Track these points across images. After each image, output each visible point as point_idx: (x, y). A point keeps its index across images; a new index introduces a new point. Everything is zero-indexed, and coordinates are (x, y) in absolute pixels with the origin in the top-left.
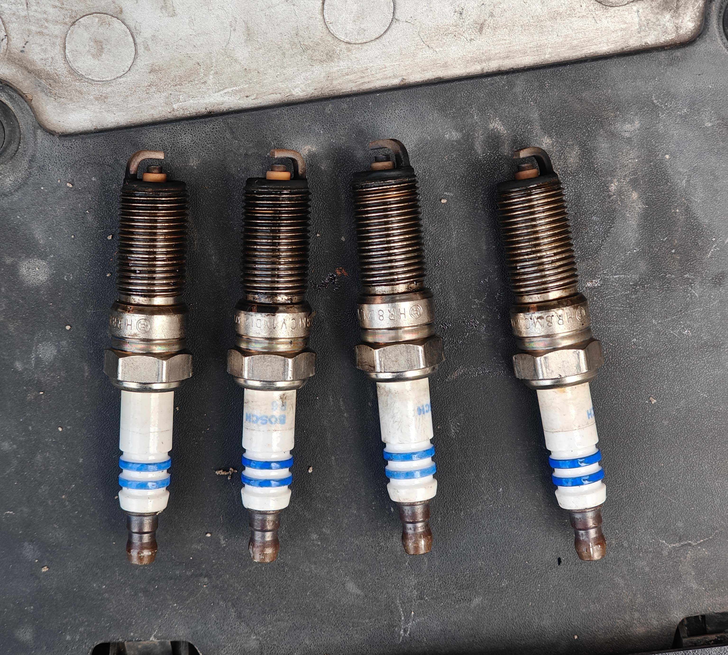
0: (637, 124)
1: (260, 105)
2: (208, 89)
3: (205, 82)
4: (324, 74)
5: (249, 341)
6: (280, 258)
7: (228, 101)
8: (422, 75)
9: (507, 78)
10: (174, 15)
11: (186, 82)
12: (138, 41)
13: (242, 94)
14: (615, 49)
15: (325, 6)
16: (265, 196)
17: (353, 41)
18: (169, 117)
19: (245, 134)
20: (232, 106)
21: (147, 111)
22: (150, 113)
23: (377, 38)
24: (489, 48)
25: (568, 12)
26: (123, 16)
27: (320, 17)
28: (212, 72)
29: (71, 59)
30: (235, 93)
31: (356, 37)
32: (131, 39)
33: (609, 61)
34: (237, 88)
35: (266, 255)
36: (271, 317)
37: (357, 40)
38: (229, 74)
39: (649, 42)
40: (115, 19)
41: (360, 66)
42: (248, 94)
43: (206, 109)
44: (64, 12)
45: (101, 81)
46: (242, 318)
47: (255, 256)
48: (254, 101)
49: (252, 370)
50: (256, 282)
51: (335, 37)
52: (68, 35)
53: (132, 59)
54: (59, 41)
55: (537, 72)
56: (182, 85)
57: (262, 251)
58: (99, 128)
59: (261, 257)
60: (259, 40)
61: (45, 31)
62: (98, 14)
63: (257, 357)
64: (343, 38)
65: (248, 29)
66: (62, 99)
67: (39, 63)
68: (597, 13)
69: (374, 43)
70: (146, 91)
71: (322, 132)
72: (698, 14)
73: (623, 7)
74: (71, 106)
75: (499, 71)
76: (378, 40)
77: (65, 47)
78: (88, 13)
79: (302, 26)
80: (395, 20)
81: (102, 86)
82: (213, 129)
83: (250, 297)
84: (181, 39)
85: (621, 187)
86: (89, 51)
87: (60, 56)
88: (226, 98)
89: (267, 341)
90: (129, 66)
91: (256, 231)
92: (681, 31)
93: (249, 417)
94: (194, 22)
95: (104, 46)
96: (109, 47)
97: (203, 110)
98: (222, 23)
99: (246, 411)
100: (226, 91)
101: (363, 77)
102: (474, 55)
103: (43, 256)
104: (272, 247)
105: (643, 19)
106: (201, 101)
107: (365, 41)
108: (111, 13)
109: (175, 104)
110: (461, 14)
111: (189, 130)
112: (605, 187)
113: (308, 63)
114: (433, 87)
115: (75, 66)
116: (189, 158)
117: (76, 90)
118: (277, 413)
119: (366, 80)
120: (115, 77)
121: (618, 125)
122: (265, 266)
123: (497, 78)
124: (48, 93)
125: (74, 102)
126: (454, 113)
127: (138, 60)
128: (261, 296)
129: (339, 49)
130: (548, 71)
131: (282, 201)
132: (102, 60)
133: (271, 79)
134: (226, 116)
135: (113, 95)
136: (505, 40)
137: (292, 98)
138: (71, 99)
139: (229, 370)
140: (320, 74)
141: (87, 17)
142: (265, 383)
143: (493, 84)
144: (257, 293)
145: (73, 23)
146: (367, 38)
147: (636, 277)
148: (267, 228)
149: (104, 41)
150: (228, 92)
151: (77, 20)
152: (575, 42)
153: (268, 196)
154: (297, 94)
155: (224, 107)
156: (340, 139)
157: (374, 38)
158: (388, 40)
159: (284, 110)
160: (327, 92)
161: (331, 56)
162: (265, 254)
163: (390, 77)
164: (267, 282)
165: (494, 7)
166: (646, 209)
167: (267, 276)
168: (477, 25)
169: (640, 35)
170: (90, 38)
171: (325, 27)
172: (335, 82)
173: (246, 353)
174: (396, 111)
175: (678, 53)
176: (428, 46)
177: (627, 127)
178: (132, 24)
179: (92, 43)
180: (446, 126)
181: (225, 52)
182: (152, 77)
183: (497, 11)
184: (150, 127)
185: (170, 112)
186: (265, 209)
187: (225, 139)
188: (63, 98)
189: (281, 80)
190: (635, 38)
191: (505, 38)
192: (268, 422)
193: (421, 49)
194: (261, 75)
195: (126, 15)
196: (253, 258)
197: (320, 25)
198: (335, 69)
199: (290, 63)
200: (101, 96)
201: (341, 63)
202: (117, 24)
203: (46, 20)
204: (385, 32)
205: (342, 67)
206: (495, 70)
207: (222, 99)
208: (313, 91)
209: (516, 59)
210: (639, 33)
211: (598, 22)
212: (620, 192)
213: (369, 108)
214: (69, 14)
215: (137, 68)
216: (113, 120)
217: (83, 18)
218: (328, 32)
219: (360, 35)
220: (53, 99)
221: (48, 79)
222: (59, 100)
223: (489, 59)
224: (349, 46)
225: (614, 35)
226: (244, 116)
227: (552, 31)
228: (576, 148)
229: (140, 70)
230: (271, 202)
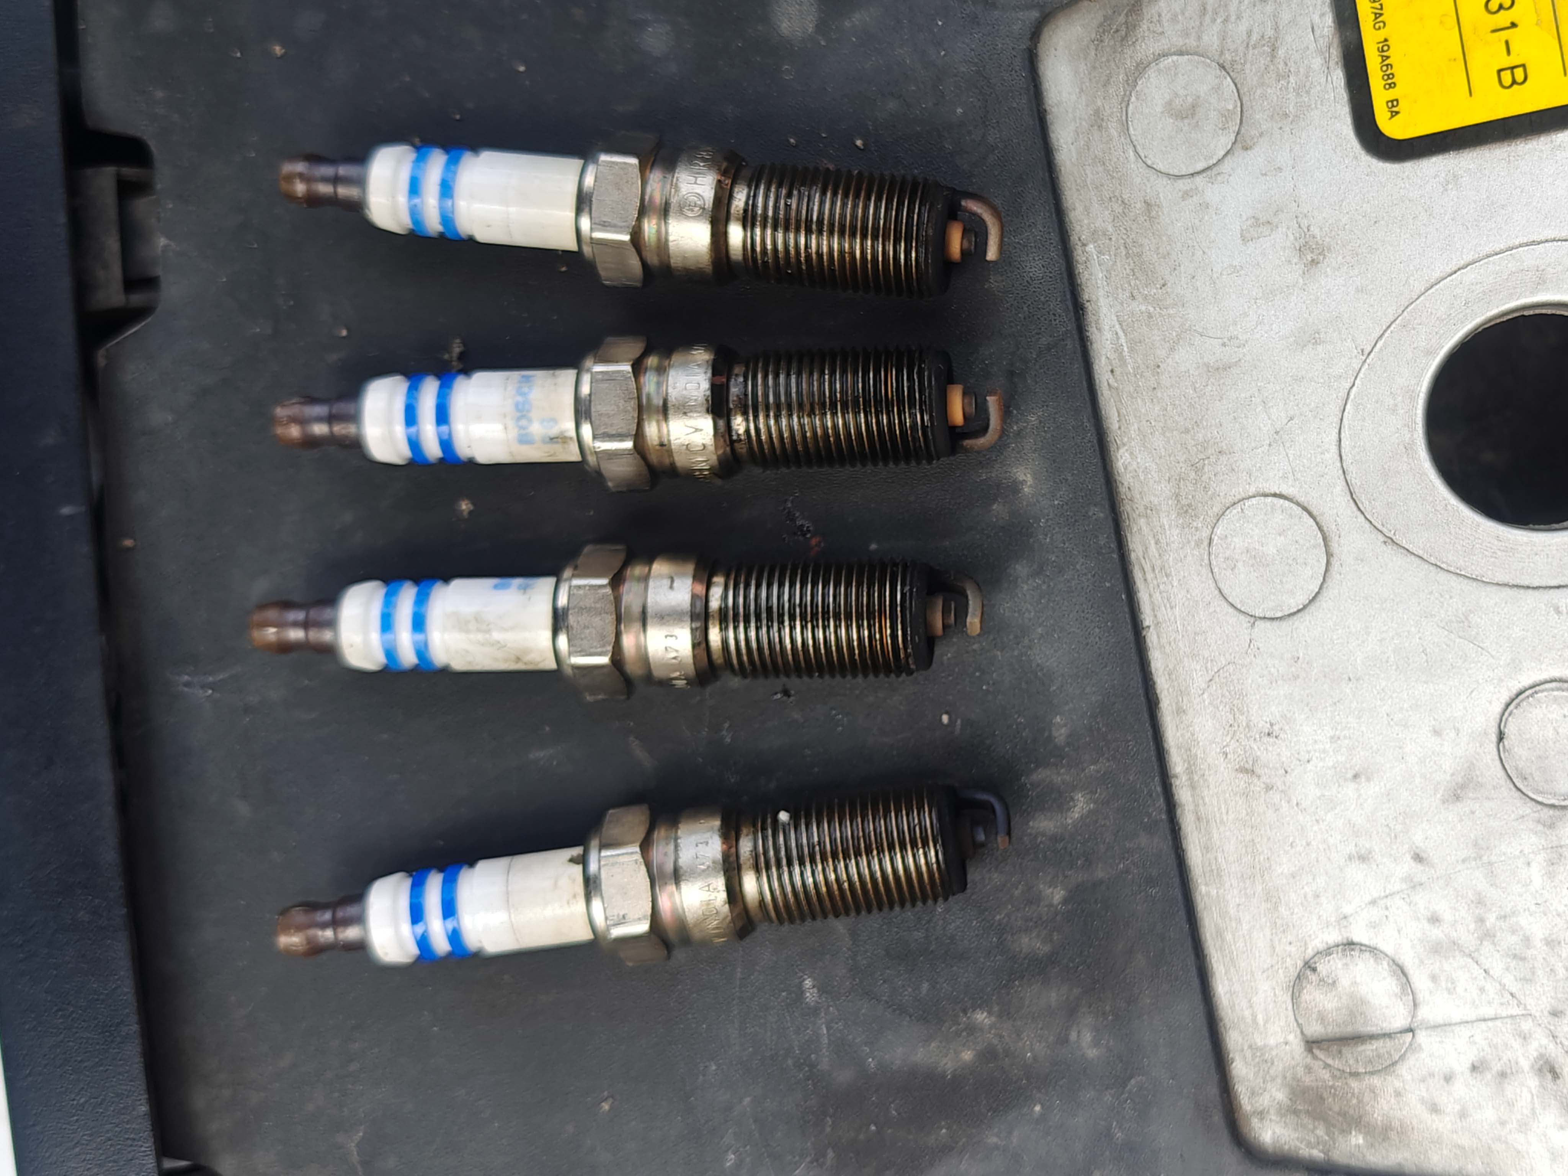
0: (1092, 1053)
1: (1099, 394)
2: (1122, 304)
3: (1133, 297)
4: (1156, 501)
5: (661, 370)
6: (809, 416)
7: (1104, 338)
8: (1161, 671)
9: (1162, 820)
10: (1244, 239)
11: (1132, 264)
12: (1198, 179)
13: (1116, 362)
14: (1221, 1007)
15: (1270, 499)
16: (917, 384)
17: (1214, 549)
18: (1072, 238)
19: (1048, 369)
20: (1095, 346)
21: (1081, 200)
22: (1077, 205)
23: (1220, 592)
24: (1211, 786)
25: (1279, 922)
26: (1238, 151)
27: (1252, 490)
28: (1152, 309)
29: (1161, 65)
30: (1118, 350)
31: (1220, 555)
32: (1200, 166)
33: (1198, 997)
34: (1126, 353)
35: (813, 392)
36: (705, 406)
37: (1216, 557)
38: (1149, 338)
39: (1234, 1064)
40: (1233, 137)
41: (1171, 564)
42: (1118, 371)
43: (1088, 301)
44: (1241, 49)
45: (1127, 117)
46: (702, 356)
47: (811, 374)
48: (1106, 384)
49: (608, 377)
50: (765, 377)
51: (1219, 517)
52: (1203, 59)
53: (1166, 171)
54: (1192, 42)
55: (1174, 872)
56: (1127, 258)
57: (821, 384)
58: (1048, 117)
59: (810, 384)
60: (1209, 388)
61: (1207, 19)
62: (1239, 109)
63: (633, 385)
64: (1219, 531)
65: (1227, 367)
66: (1093, 53)
67: (1153, 11)
68: (1280, 971)
69: (1213, 585)
70: (1115, 196)
71: (1056, 502)
72: (1286, 1147)
73: (1293, 1017)
74: (1082, 67)
75: (1175, 806)
76: (1217, 592)
77: (1181, 53)
78: (1241, 92)
79: (1236, 461)
80: (1252, 620)
81: (1120, 121)
82: (1054, 315)
83: (738, 369)
84: (1204, 253)
85: (981, 1030)
86: (1176, 95)
87: (1166, 47)
88: (1108, 335)
89: (661, 403)
90: (1155, 166)
91: (855, 373)
92: (1256, 1120)
93: (527, 378)
94: (1235, 274)
95: (1186, 121)
96: (1185, 129)
97: (1086, 297)
98: (1235, 323)
99: (539, 375)
100: (1121, 333)
101: (1154, 570)
102: (1199, 761)
103: (822, 26)
104: (827, 400)
105: (1274, 1053)
106: (1101, 293)
107: (1216, 570)
108: (1243, 130)
109: (1095, 247)
110: (1269, 734)
111: (1050, 272)
112: (981, 1003)
113: (1173, 473)
114: (1141, 691)
115: (1151, 72)
116: (1002, 275)
117: (1109, 76)
118: (537, 429)
119: (1150, 576)
120: (1136, 143)
121: (1089, 1020)
122: (794, 390)
123: (1161, 802)
124: (1104, 27)
125: (1090, 74)
126: (1099, 729)
127: (1165, 181)
128: (741, 386)
129: (1200, 525)
130: (1178, 893)
131: (910, 414)
132: (1163, 119)
133: (1143, 411)
134: (1076, 337)
135: (1104, 140)
136: (1227, 813)
137: (1112, 449)
138: (1094, 68)
139: (610, 339)
140: (1155, 495)
141: (1235, 91)
142: (587, 403)
143: (1151, 796)
144: (746, 381)
145: (1222, 67)
146: (1220, 574)
147: (824, 1064)
148: (860, 391)
149: (1194, 121)
150: (1118, 338)
151: (1228, 73)
152: (1229, 937)
153: (916, 387)
154: (1119, 457)
155: (1093, 332)
156: (1046, 535)
157: (1222, 586)
158: (1218, 610)
159: (1091, 436)
160: (1126, 508)
161: (1186, 512)
162: (815, 389)
163: (1155, 616)
164: (766, 395)
165: (1282, 791)
166: (944, 1076)
167: (777, 395)
168: (1251, 763)
169: (1246, 1048)
170: (1199, 97)
171: (1236, 500)
172: (1142, 522)
173: (638, 368)
174: (1097, 630)
175: (1218, 1118)
176: (1211, 680)
177: (1087, 1037)
178: (1226, 166)
179: (1190, 100)
180: (1075, 717)
181: (1187, 330)
182: (1138, 206)
183: (1276, 797)
184: (1052, 206)
185: (1080, 240)
186: (894, 385)
187: (1037, 337)
188: (1096, 55)
189: (1142, 428)
190: (1240, 1040)
191: (1230, 813)
192: (519, 414)
193: (1206, 668)
194: (1150, 393)
195: (1240, 158)
196: (808, 370)
197: (1239, 492)
198: (1165, 521)
199: (1172, 442)
200: (1102, 120)
201: (1176, 531)
202: (1225, 141)
203: (1226, 20)
204: (1232, 605)
205: (1168, 532)
206: (1176, 797)
207: (1107, 328)
208: (1126, 484)
209: (1195, 833)
210: (1250, 1046)
211: (1265, 975)
212: (972, 1029)
213: (1100, 582)
214: (1238, 58)
215: (1152, 179)
216: (1062, 141)
217: (1232, 84)
218: (1227, 505)
219: (1224, 562)
220: (1093, 36)
221: (1127, 28)
222: (1092, 47)
223: (1193, 787)
224: (1206, 543)
225: (1244, 1004)
226: (1077, 366)
227: (1246, 894)
228: (1047, 948)
229: (1149, 186)
230: (906, 394)
